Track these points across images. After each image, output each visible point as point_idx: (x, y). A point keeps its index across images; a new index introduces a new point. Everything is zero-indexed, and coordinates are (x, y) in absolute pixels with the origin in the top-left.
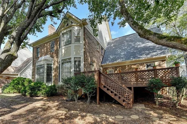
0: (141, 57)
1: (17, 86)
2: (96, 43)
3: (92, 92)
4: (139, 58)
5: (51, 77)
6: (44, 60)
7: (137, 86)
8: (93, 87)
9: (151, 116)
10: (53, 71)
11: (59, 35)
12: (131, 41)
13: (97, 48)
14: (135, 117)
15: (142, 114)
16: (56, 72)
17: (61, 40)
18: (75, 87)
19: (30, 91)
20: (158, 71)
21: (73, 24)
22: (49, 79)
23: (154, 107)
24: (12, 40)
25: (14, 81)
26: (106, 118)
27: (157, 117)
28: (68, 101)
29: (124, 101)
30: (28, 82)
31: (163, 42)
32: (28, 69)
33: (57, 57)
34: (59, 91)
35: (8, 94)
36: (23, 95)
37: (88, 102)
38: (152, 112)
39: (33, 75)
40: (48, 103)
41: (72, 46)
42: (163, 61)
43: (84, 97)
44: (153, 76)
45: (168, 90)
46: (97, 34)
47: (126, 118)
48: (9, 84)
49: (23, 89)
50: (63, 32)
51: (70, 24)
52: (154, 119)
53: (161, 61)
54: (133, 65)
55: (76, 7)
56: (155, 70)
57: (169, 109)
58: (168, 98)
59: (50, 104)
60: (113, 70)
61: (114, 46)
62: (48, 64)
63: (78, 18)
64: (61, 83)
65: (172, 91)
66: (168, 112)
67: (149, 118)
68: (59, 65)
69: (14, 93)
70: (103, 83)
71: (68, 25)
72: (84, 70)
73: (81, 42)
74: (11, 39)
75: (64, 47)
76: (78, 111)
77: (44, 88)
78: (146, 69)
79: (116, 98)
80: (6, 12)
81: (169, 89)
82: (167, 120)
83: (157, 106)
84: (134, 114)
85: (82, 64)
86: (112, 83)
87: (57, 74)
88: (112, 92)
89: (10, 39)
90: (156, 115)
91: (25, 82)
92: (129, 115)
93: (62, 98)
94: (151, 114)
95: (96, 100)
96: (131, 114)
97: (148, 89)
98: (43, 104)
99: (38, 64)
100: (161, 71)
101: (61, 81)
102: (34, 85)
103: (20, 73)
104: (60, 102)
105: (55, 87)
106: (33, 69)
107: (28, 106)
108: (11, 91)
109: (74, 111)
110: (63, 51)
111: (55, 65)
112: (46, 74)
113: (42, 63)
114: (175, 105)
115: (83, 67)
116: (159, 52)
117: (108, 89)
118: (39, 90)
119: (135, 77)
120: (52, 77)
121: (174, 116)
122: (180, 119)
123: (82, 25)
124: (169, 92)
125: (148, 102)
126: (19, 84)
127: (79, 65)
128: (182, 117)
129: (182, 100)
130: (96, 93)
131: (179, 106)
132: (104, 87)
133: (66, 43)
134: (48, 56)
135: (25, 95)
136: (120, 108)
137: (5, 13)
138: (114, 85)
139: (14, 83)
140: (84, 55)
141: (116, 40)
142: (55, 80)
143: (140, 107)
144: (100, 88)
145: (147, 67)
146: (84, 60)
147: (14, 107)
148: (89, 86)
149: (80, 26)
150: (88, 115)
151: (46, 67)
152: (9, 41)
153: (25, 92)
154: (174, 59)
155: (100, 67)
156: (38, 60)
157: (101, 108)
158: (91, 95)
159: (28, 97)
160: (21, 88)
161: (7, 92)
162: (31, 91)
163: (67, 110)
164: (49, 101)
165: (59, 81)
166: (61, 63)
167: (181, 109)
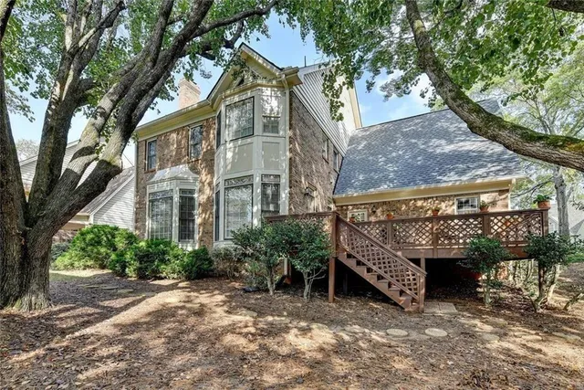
0: (445, 179)
1: (95, 250)
2: (321, 136)
3: (318, 269)
4: (439, 181)
5: (191, 226)
6: (171, 179)
7: (435, 257)
8: (323, 256)
9: (477, 329)
10: (197, 211)
11: (215, 111)
12: (417, 135)
13: (324, 151)
14: (438, 333)
15: (454, 326)
16: (208, 213)
17: (223, 123)
18: (272, 255)
19: (137, 264)
20: (492, 218)
21: (259, 82)
22: (186, 234)
23: (480, 311)
24: (100, 120)
25: (82, 234)
26: (363, 333)
27: (491, 333)
28: (250, 292)
29: (402, 293)
30: (127, 239)
31: (534, 149)
32: (118, 203)
33: (211, 172)
34: (220, 266)
35: (68, 269)
36: (116, 273)
37: (305, 294)
38: (477, 322)
39: (139, 219)
40: (197, 297)
41: (257, 142)
42: (502, 192)
43: (289, 283)
44: (480, 232)
45: (511, 268)
46: (341, 114)
47: (414, 335)
48: (64, 244)
49: (113, 257)
50: (228, 103)
51: (249, 80)
52: (486, 337)
53: (496, 191)
54: (420, 199)
55: (268, 33)
56: (483, 216)
57: (518, 315)
58: (512, 290)
59: (203, 298)
60: (366, 213)
61: (368, 147)
62: (182, 191)
63: (273, 64)
64: (222, 245)
65: (522, 271)
66: (517, 321)
67: (472, 336)
68: (218, 194)
69: (86, 267)
70: (346, 247)
71: (242, 81)
72: (290, 209)
73: (281, 133)
74: (99, 118)
75: (231, 144)
76: (283, 316)
77: (176, 257)
78: (456, 213)
79: (382, 286)
80: (84, 39)
81: (515, 267)
82: (518, 340)
83: (488, 308)
84: (432, 326)
85: (284, 195)
86: (372, 246)
87: (211, 219)
88: (369, 270)
89: (96, 118)
90: (488, 328)
91: (116, 239)
92: (420, 328)
93: (229, 283)
94: (475, 326)
95: (327, 292)
96: (426, 326)
97: (465, 264)
98: (184, 299)
99: (152, 191)
100: (500, 218)
101: (221, 238)
102: (149, 246)
103: (93, 213)
104: (228, 294)
105: (207, 254)
106: (136, 203)
107: (144, 302)
108: (76, 264)
109: (272, 315)
110: (229, 155)
111: (203, 193)
112: (177, 219)
113: (165, 186)
114: (534, 306)
115: (287, 202)
116: (493, 169)
117: (359, 263)
118: (163, 261)
119: (432, 234)
120: (193, 228)
121: (534, 330)
122: (551, 338)
123: (286, 86)
124: (514, 274)
125: (460, 298)
126: (99, 243)
127: (276, 196)
128: (555, 333)
129: (551, 294)
130: (327, 272)
131: (542, 308)
132: (349, 256)
133: (237, 132)
134: (183, 169)
135: (123, 274)
136: (392, 310)
137: (81, 43)
138: (376, 252)
139: (84, 239)
140: (290, 169)
141: (375, 129)
142: (203, 236)
143: (444, 310)
144: (336, 259)
145: (459, 207)
146: (290, 181)
147: (106, 303)
148: (313, 253)
149: (281, 86)
150: (314, 326)
151: (176, 199)
152: (93, 125)
153: (124, 267)
154: (528, 189)
155: (330, 203)
156: (152, 177)
157: (341, 309)
158: (313, 277)
159: (133, 279)
160: (107, 254)
161: (65, 266)
162: (141, 263)
163: (255, 314)
164: (198, 291)
165: (217, 239)
166: (222, 188)
167: (548, 316)
